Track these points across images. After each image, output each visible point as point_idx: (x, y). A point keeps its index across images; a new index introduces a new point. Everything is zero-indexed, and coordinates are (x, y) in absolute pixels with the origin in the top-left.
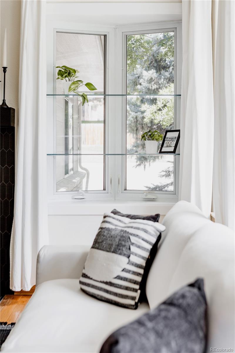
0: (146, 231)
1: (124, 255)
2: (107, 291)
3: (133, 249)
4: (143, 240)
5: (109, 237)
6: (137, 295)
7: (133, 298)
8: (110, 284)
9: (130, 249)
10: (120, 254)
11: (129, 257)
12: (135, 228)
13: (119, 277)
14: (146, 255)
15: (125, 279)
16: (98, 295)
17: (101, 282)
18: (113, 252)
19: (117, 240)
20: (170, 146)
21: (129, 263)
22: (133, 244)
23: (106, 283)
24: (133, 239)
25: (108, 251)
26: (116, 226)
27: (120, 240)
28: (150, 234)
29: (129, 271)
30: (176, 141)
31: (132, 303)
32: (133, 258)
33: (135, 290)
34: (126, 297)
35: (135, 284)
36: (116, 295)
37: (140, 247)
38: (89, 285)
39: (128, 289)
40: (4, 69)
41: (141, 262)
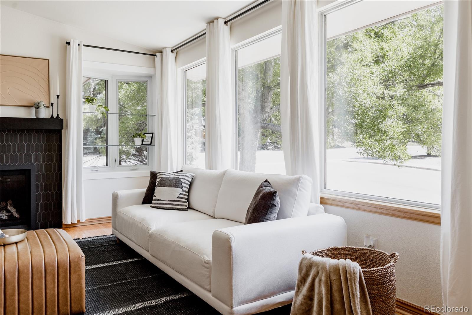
0: (187, 177)
1: (180, 188)
2: (173, 205)
3: (183, 184)
4: (187, 180)
5: (168, 181)
6: (187, 204)
7: (186, 206)
8: (175, 201)
9: (182, 185)
10: (177, 187)
11: (182, 188)
12: (181, 176)
13: (179, 197)
14: (188, 187)
15: (182, 198)
16: (175, 208)
17: (168, 201)
18: (174, 187)
20: (148, 141)
21: (183, 191)
22: (183, 182)
23: (172, 201)
24: (182, 180)
25: (170, 187)
26: (169, 176)
27: (175, 181)
28: (189, 178)
29: (183, 194)
30: (151, 139)
31: (186, 208)
32: (184, 188)
33: (186, 202)
34: (183, 205)
35: (186, 199)
36: (178, 205)
37: (185, 183)
38: (160, 204)
39: (183, 202)
40: (58, 96)
41: (187, 190)
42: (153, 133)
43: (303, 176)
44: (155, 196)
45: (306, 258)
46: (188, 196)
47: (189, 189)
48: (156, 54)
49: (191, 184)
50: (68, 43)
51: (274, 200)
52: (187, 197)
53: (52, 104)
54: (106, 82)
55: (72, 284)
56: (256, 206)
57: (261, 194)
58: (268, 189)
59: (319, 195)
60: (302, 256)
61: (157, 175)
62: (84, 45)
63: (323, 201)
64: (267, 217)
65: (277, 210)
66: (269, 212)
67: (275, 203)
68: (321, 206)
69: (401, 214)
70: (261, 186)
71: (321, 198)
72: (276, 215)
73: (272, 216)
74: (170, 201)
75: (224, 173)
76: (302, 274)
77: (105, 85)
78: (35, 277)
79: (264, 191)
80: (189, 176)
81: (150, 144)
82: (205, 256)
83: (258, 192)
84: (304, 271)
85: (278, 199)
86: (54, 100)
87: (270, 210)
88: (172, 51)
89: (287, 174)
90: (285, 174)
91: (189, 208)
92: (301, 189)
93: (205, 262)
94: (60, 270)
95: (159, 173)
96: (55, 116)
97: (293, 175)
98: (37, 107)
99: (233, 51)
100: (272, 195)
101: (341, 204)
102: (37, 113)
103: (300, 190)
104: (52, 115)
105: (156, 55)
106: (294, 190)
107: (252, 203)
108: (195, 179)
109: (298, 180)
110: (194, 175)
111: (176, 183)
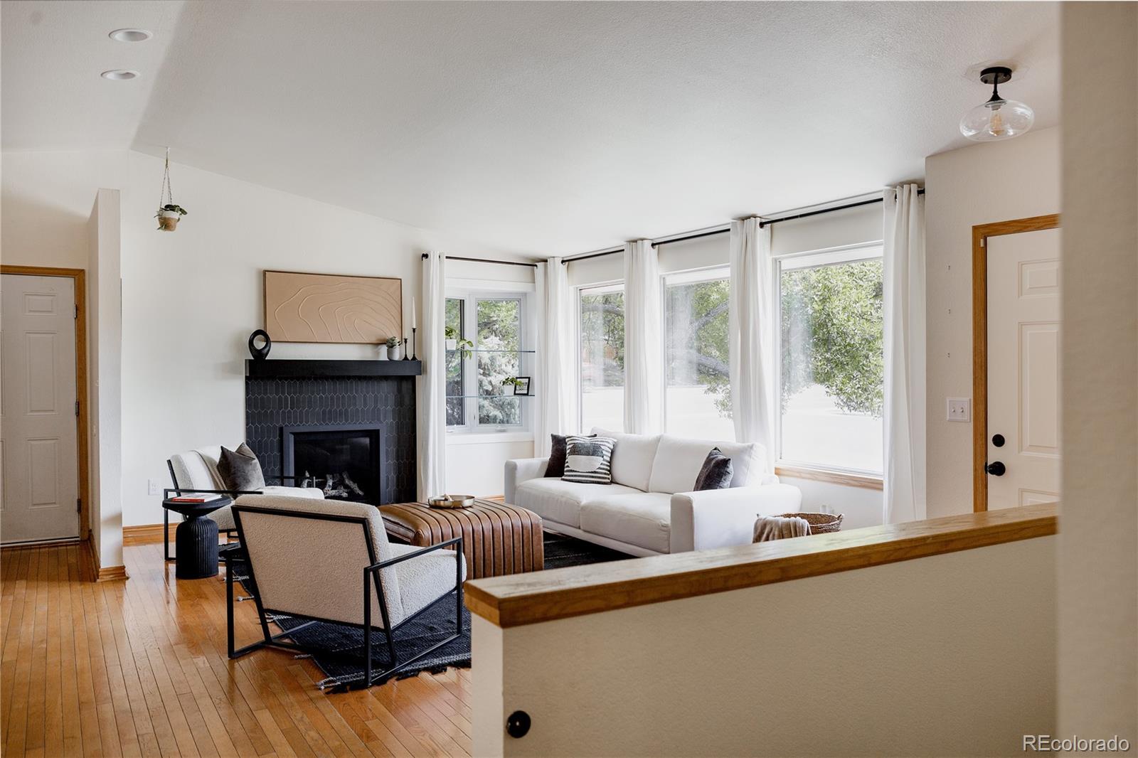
0: (609, 443)
1: (600, 456)
2: (593, 477)
3: (604, 452)
4: (608, 447)
5: (584, 448)
6: (610, 477)
7: (609, 479)
8: (595, 472)
9: (602, 453)
10: (597, 456)
11: (603, 457)
12: (600, 442)
13: (599, 468)
14: (610, 455)
15: (604, 469)
16: (597, 481)
17: (586, 472)
18: (592, 455)
19: (592, 448)
20: (523, 389)
21: (604, 460)
22: (603, 450)
23: (591, 472)
24: (602, 447)
25: (587, 455)
26: (583, 441)
27: (594, 448)
28: (611, 444)
29: (604, 465)
30: (527, 386)
31: (609, 481)
32: (605, 457)
33: (608, 474)
34: (606, 478)
35: (606, 470)
36: (600, 478)
37: (607, 451)
38: (575, 476)
39: (605, 474)
40: (414, 330)
41: (609, 459)
42: (529, 378)
43: (756, 443)
44: (568, 466)
45: (761, 519)
46: (610, 466)
47: (611, 458)
48: (537, 264)
49: (612, 453)
50: (426, 256)
51: (728, 467)
52: (609, 468)
53: (406, 340)
54: (462, 302)
55: (534, 545)
56: (709, 474)
57: (713, 462)
58: (721, 457)
59: (773, 466)
60: (757, 518)
61: (567, 440)
62: (447, 257)
63: (778, 472)
64: (721, 484)
65: (730, 478)
66: (723, 480)
67: (728, 470)
68: (776, 476)
69: (856, 483)
70: (711, 454)
71: (776, 469)
72: (729, 483)
73: (725, 484)
74: (589, 472)
75: (658, 440)
76: (758, 533)
77: (459, 306)
78: (505, 535)
79: (717, 459)
80: (610, 442)
81: (527, 394)
82: (662, 521)
83: (709, 460)
84: (759, 530)
85: (731, 468)
86: (408, 334)
87: (724, 477)
88: (563, 262)
89: (737, 441)
90: (735, 441)
91: (612, 482)
92: (755, 458)
93: (663, 526)
94: (524, 531)
95: (570, 437)
96: (410, 357)
97: (744, 442)
98: (390, 345)
99: (660, 278)
100: (725, 463)
101: (798, 475)
102: (390, 353)
103: (753, 459)
104: (406, 355)
105: (536, 266)
106: (746, 458)
107: (701, 472)
108: (617, 445)
109: (751, 447)
110: (615, 441)
111: (593, 451)
